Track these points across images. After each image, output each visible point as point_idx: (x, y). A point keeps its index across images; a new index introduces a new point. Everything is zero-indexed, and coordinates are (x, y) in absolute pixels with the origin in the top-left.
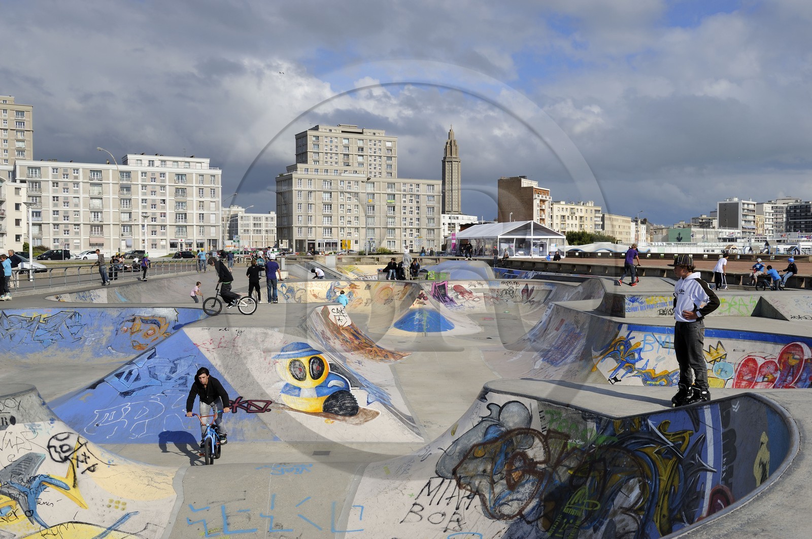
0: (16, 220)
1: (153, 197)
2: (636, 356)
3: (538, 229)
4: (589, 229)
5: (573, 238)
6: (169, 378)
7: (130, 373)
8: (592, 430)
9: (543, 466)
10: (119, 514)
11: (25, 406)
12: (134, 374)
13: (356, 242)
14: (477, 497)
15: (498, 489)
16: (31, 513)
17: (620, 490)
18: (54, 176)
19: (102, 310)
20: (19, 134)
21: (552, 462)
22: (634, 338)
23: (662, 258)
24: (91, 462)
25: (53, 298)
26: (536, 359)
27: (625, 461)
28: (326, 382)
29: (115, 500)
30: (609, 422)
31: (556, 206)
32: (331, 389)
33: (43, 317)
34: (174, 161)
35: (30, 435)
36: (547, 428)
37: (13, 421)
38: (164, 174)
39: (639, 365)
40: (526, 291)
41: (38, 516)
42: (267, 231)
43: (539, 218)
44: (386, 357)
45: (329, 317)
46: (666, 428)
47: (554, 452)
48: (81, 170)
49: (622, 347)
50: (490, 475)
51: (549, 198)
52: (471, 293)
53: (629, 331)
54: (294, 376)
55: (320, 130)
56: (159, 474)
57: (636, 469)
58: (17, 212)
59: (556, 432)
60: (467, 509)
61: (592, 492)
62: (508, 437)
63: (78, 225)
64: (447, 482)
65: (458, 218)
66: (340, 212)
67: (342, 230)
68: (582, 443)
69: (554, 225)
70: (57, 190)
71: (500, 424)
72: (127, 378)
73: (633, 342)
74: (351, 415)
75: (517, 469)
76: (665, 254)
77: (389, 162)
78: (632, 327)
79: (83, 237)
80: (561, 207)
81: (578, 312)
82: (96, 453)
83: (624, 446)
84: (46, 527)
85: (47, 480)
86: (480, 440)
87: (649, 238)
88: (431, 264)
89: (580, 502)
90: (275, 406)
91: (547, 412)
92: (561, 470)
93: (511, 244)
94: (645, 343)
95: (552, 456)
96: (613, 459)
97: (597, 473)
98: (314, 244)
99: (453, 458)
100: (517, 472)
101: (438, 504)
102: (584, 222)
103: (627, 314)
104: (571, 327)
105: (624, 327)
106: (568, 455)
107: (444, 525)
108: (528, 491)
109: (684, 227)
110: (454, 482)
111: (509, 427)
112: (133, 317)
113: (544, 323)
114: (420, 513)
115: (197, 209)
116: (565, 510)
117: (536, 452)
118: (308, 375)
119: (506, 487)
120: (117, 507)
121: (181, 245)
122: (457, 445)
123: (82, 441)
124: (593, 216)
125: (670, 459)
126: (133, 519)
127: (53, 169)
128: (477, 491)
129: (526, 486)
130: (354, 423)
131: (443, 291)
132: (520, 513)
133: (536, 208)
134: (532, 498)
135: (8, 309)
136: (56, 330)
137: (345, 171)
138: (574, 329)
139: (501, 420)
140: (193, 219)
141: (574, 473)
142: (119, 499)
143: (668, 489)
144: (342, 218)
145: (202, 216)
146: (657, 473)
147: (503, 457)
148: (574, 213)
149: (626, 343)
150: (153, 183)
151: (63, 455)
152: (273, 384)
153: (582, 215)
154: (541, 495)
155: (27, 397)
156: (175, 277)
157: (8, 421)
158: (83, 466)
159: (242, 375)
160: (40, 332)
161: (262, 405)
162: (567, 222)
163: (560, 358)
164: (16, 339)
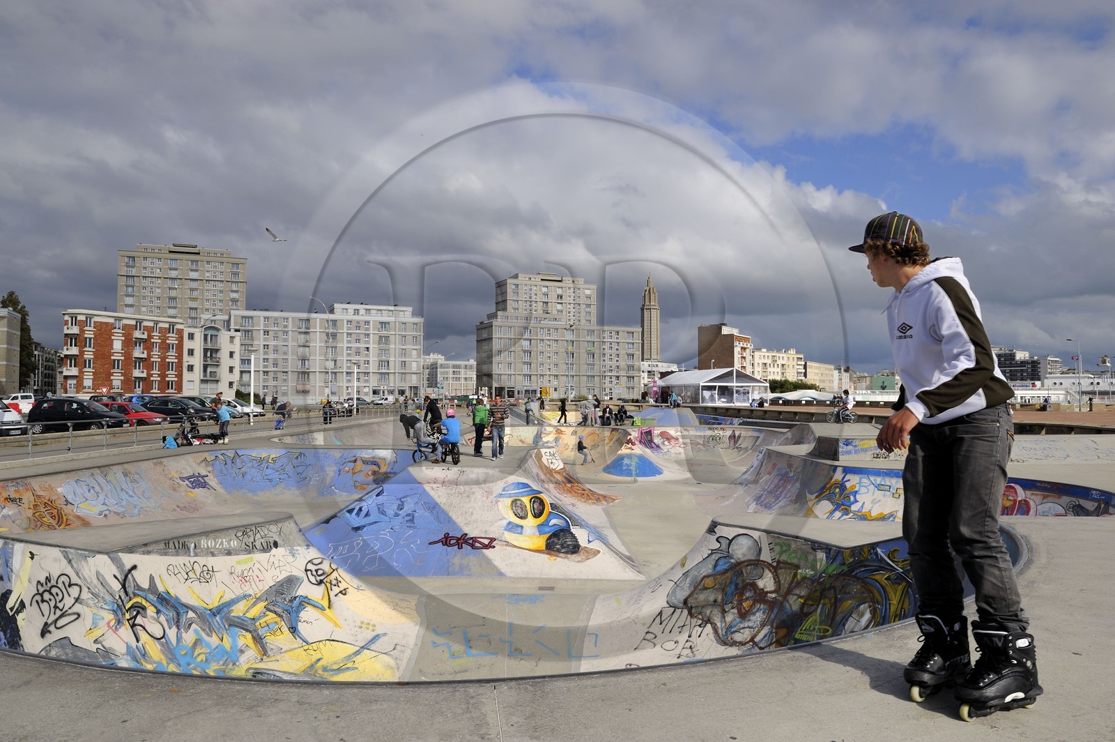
0: (230, 367)
1: (358, 345)
2: (852, 498)
3: (741, 376)
4: (792, 377)
5: (776, 386)
6: (397, 515)
7: (360, 509)
8: (822, 560)
9: (774, 595)
10: (370, 635)
11: (285, 532)
12: (364, 511)
13: (556, 390)
14: (709, 625)
15: (729, 618)
16: (293, 630)
17: (850, 616)
18: (265, 325)
19: (326, 451)
20: (234, 285)
21: (784, 592)
22: (849, 480)
23: (867, 406)
24: (343, 586)
25: (276, 440)
26: (749, 503)
27: (855, 588)
28: (548, 521)
29: (366, 621)
30: (838, 552)
31: (757, 354)
32: (553, 528)
33: (271, 457)
34: (378, 310)
35: (290, 559)
36: (776, 560)
37: (276, 545)
38: (368, 322)
39: (854, 508)
40: (733, 437)
41: (300, 633)
42: (466, 379)
43: (740, 366)
44: (598, 500)
45: (543, 460)
46: (896, 556)
47: (784, 582)
48: (290, 319)
49: (837, 490)
50: (721, 605)
51: (750, 346)
52: (677, 439)
53: (844, 474)
54: (515, 515)
55: (520, 278)
56: (403, 600)
57: (866, 595)
58: (231, 360)
59: (785, 563)
60: (699, 637)
61: (824, 618)
62: (737, 567)
63: (287, 372)
64: (678, 611)
65: (657, 366)
66: (540, 359)
67: (542, 378)
68: (812, 573)
69: (756, 373)
70: (267, 338)
71: (729, 556)
72: (358, 514)
73: (848, 485)
74: (573, 553)
75: (747, 599)
76: (871, 402)
77: (588, 310)
78: (847, 470)
79: (290, 384)
80: (762, 354)
81: (791, 456)
82: (346, 579)
83: (853, 574)
84: (307, 643)
85: (306, 600)
86: (710, 571)
87: (853, 387)
88: (633, 411)
89: (811, 628)
90: (500, 543)
91: (776, 544)
92: (792, 599)
93: (714, 392)
94: (860, 486)
95: (782, 586)
96: (843, 586)
97: (827, 601)
98: (513, 392)
99: (683, 589)
100: (748, 602)
101: (670, 632)
102: (785, 369)
103: (841, 457)
104: (784, 471)
105: (839, 470)
106: (798, 584)
107: (677, 651)
108: (759, 619)
109: (888, 376)
110: (686, 612)
111: (739, 559)
112: (355, 458)
113: (756, 468)
114: (653, 641)
115: (399, 357)
116: (797, 636)
117: (766, 582)
118: (530, 514)
119: (737, 615)
120: (368, 629)
121: (383, 392)
122: (687, 576)
123: (334, 566)
124: (795, 363)
125: (900, 584)
126: (382, 639)
127: (265, 318)
128: (709, 620)
129: (757, 614)
130: (576, 560)
131: (649, 437)
132: (752, 640)
133: (737, 356)
134: (763, 625)
135: (240, 449)
136: (284, 470)
137: (545, 319)
138: (787, 473)
139: (731, 552)
140: (394, 367)
141: (805, 601)
142: (369, 621)
143: (898, 612)
144: (542, 366)
145: (404, 364)
146: (887, 598)
147: (733, 587)
148: (776, 361)
149: (842, 486)
150: (358, 331)
151: (319, 578)
152: (496, 522)
153: (784, 363)
154: (772, 623)
155: (286, 523)
156: (385, 422)
157: (272, 545)
158: (336, 590)
159: (466, 512)
160: (269, 471)
161: (486, 542)
162: (769, 369)
163: (774, 502)
164: (248, 477)
